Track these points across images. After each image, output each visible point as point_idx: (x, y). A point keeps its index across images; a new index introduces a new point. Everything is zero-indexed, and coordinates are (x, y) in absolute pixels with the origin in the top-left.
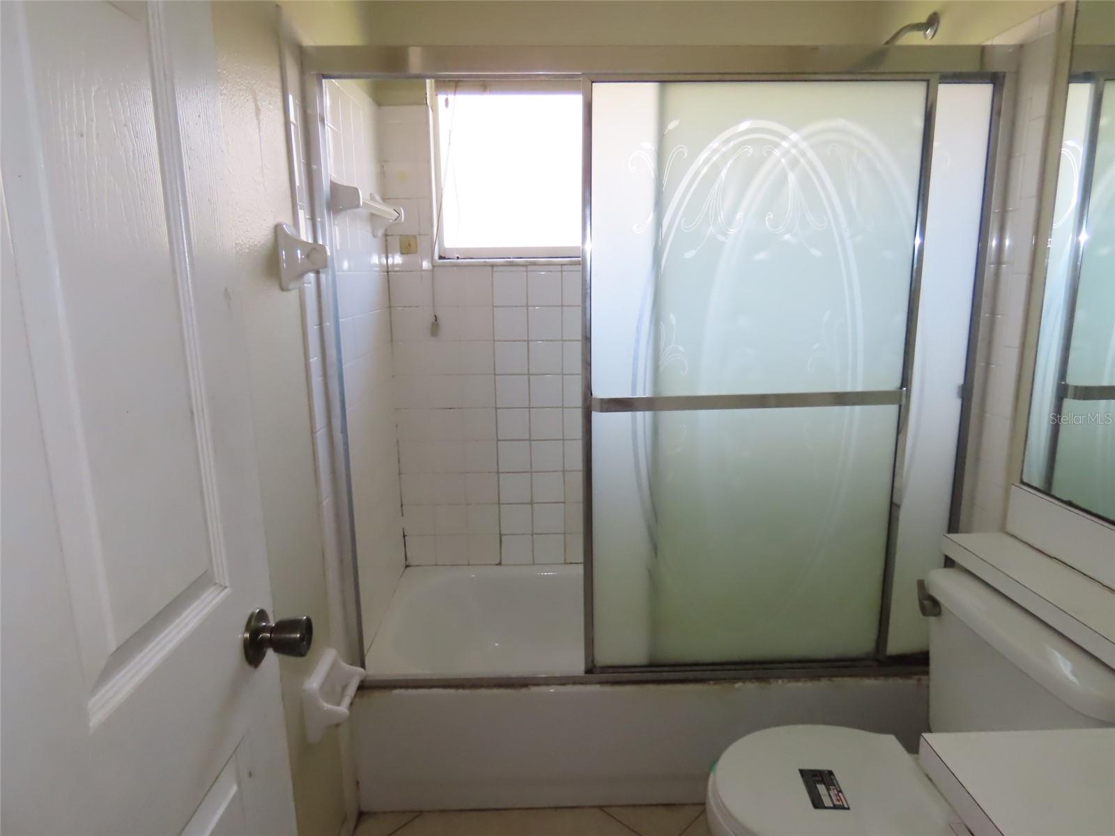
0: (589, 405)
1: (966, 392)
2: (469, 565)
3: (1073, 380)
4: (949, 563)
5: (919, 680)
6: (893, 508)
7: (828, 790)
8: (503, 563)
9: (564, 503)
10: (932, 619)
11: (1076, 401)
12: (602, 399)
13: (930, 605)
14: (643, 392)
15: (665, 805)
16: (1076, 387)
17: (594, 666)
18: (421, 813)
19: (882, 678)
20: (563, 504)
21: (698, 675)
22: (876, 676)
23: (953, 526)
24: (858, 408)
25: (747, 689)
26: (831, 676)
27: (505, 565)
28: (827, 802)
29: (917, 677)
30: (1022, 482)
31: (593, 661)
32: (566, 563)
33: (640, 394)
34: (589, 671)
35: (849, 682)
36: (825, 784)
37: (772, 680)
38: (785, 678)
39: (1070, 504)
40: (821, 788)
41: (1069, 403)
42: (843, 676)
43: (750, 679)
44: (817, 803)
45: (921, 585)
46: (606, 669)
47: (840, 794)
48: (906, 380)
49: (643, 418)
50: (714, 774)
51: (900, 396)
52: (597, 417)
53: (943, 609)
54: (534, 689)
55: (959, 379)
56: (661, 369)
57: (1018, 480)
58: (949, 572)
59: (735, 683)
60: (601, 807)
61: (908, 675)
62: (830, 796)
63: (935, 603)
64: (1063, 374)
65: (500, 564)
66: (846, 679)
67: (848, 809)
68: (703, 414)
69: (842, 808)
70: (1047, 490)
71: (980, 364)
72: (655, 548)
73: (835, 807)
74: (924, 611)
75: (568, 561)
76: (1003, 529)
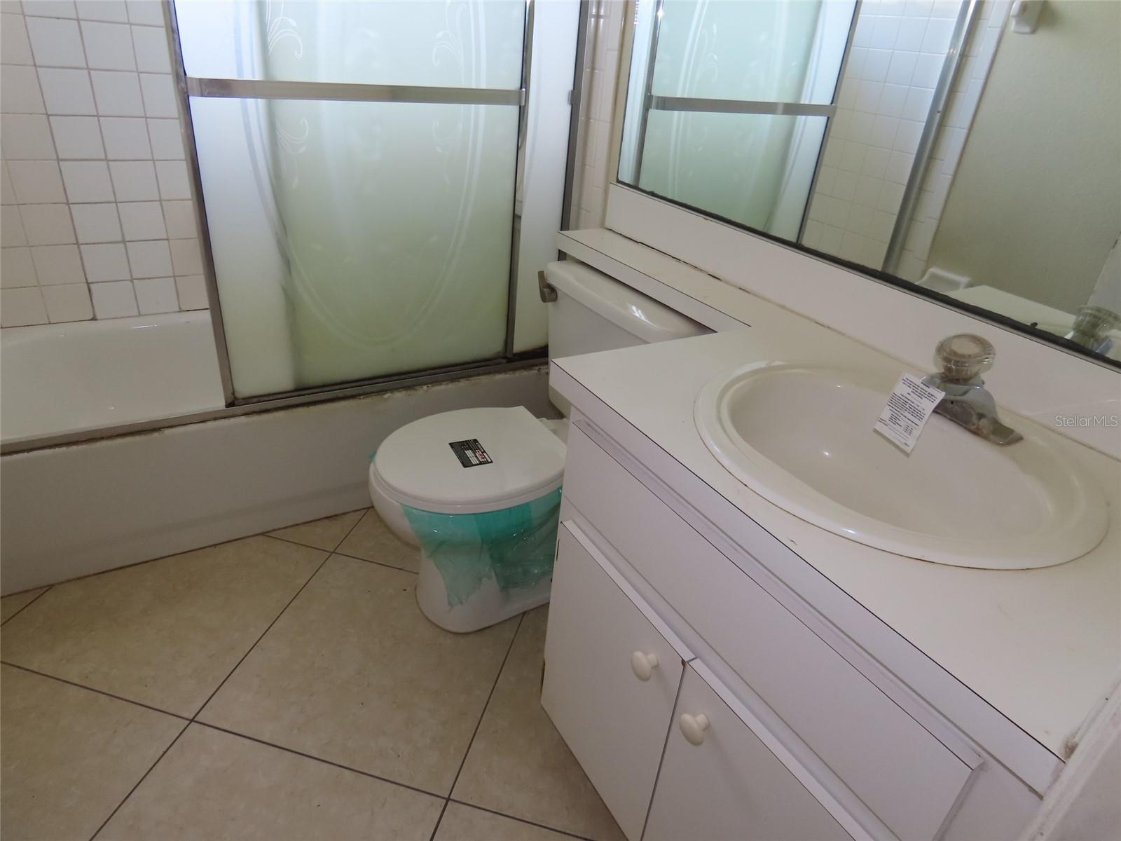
0: (185, 88)
1: (575, 99)
2: (50, 323)
3: (657, 91)
4: (562, 256)
5: (539, 370)
6: (516, 218)
7: (475, 453)
8: (98, 316)
9: (168, 239)
10: (550, 304)
11: (659, 111)
12: (200, 79)
13: (549, 292)
14: (252, 72)
15: (327, 518)
16: (659, 97)
17: (236, 398)
18: (51, 586)
19: (511, 372)
20: (166, 241)
21: (348, 392)
22: (505, 371)
23: (565, 224)
24: (482, 107)
25: (398, 398)
26: (468, 377)
27: (101, 320)
28: (474, 461)
29: (537, 368)
30: (618, 181)
31: (233, 394)
32: (181, 311)
33: (247, 76)
34: (230, 404)
35: (484, 379)
36: (471, 449)
37: (417, 388)
38: (429, 384)
39: (653, 194)
40: (469, 453)
41: (653, 113)
42: (479, 375)
43: (397, 389)
44: (466, 463)
45: (541, 275)
46: (248, 400)
47: (485, 454)
48: (525, 81)
49: (255, 106)
50: (375, 465)
51: (519, 98)
52: (196, 102)
53: (560, 294)
54: (168, 432)
55: (569, 86)
56: (271, 48)
57: (615, 180)
58: (563, 264)
59: (384, 394)
60: (263, 534)
61: (530, 367)
62: (476, 456)
63: (552, 289)
64: (649, 87)
65: (94, 319)
66: (481, 377)
67: (492, 462)
68: (327, 107)
69: (487, 462)
70: (635, 187)
71: (586, 71)
72: (287, 262)
73: (481, 463)
74: (544, 299)
75: (184, 308)
76: (602, 225)
